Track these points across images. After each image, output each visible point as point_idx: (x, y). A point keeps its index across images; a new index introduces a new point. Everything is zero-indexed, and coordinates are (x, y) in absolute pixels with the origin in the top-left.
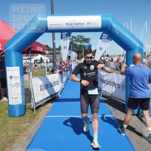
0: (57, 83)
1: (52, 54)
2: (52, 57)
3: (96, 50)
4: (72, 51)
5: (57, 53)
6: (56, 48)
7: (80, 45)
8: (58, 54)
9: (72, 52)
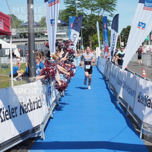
0: (36, 104)
1: (25, 37)
2: (24, 43)
3: (129, 28)
4: (72, 30)
5: (36, 34)
6: (35, 23)
7: (92, 17)
8: (39, 36)
9: (73, 32)
